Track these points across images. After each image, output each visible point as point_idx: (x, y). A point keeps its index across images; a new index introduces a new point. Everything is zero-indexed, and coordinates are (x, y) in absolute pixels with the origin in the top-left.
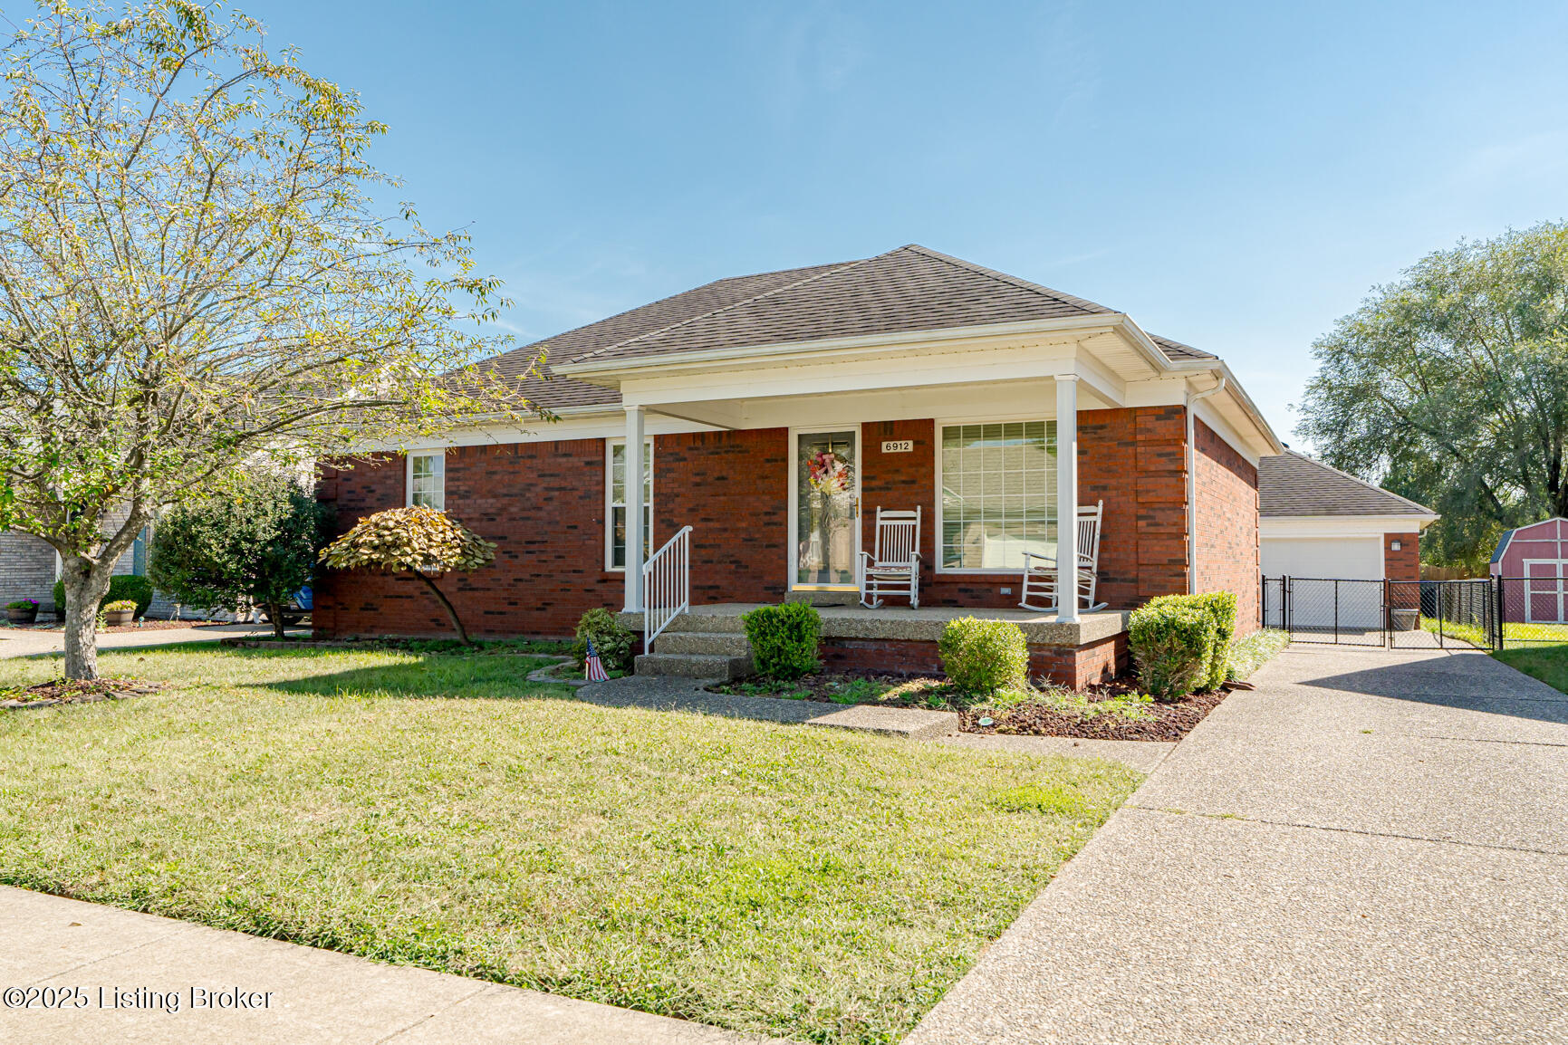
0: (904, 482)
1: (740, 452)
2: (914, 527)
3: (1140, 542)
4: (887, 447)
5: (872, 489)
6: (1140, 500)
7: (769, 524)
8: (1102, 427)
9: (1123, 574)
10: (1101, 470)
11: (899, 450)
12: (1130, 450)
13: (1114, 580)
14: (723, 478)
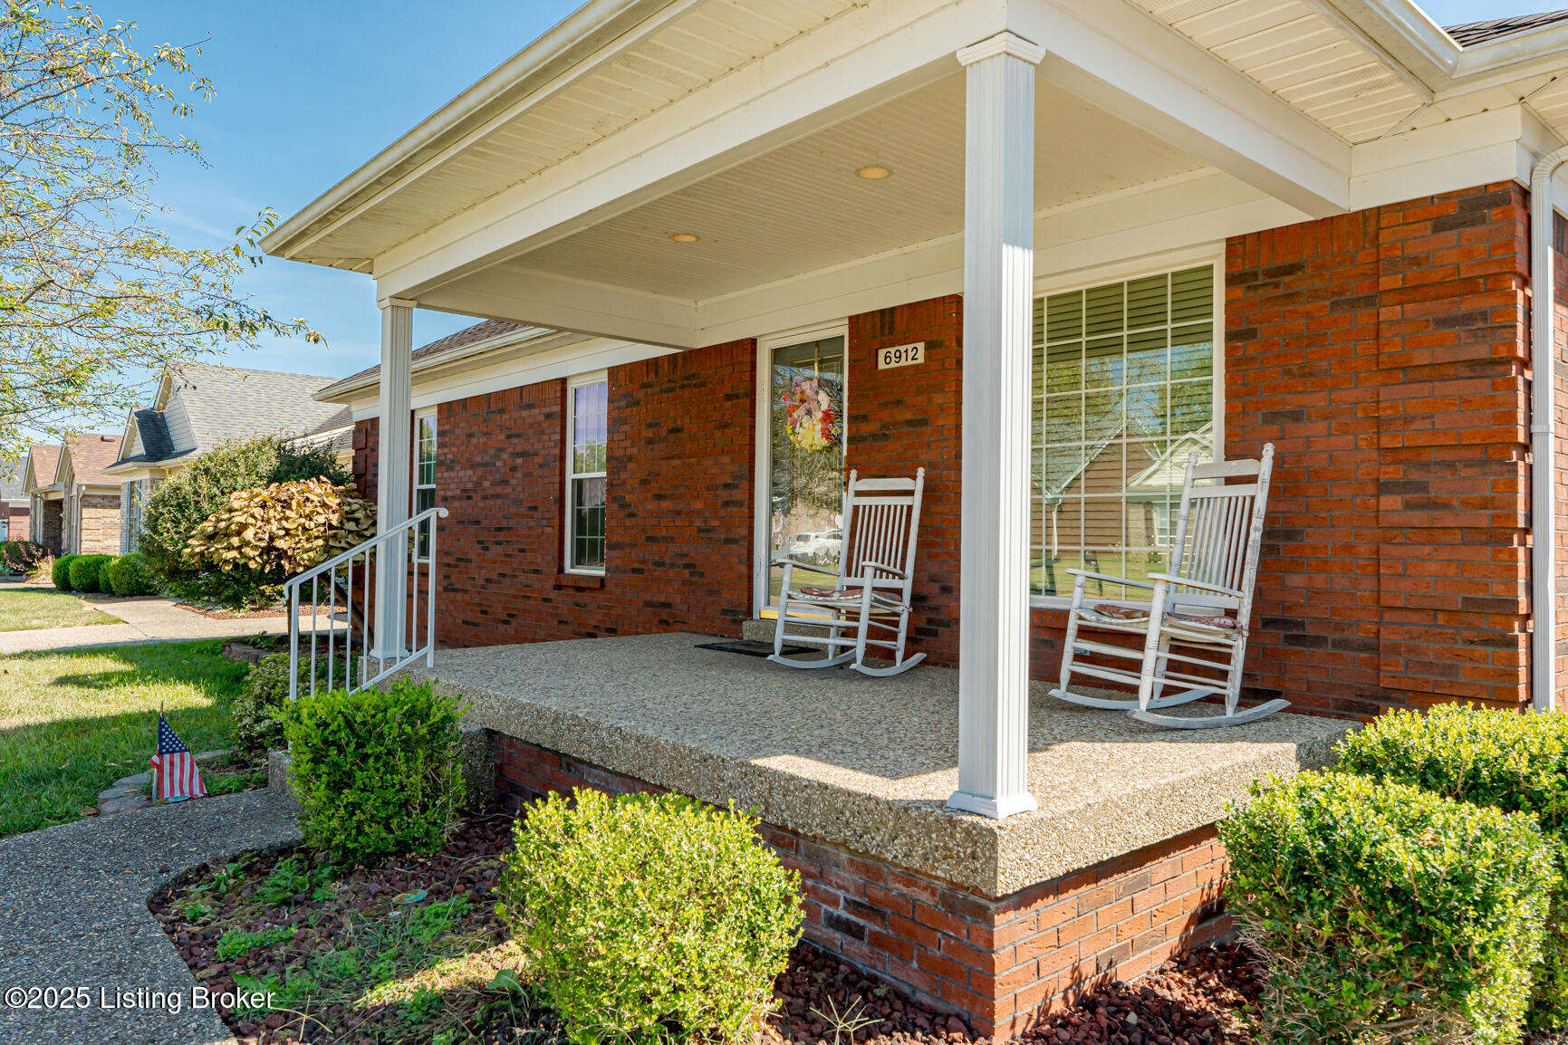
0: (909, 423)
1: (696, 386)
2: (910, 508)
3: (1387, 550)
4: (889, 359)
5: (863, 439)
6: (1386, 442)
7: (727, 504)
8: (1291, 270)
9: (1338, 627)
10: (1289, 372)
11: (903, 363)
12: (1363, 317)
13: (1318, 641)
14: (677, 430)
